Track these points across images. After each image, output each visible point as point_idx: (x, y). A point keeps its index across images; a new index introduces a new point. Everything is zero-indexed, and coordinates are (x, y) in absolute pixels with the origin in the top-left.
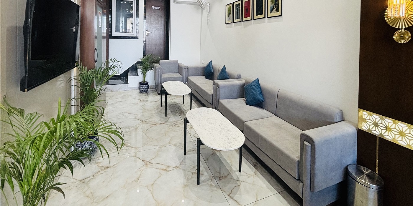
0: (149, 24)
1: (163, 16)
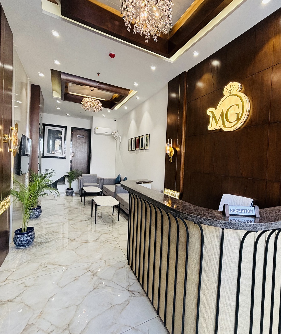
0: (75, 148)
1: (87, 142)
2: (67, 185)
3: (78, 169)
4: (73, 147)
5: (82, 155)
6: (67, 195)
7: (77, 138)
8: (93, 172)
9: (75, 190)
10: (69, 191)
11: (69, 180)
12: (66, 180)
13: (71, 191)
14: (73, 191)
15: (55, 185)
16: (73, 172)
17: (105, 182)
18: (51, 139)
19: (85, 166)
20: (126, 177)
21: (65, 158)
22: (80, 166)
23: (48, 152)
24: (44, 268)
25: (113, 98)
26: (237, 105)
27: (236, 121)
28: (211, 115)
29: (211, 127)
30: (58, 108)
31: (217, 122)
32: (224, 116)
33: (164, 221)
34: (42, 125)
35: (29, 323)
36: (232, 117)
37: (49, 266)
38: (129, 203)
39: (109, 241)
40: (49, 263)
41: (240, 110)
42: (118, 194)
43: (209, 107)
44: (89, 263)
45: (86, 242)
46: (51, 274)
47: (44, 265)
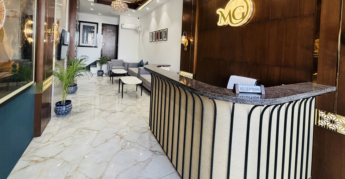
0: (105, 40)
1: (115, 35)
2: (98, 68)
3: (108, 56)
4: (103, 39)
5: (111, 45)
6: (99, 76)
7: (107, 31)
8: (120, 57)
9: (104, 72)
10: (100, 72)
11: (100, 64)
12: (97, 64)
13: (101, 72)
14: (103, 72)
15: (88, 68)
16: (104, 58)
17: (130, 66)
18: (85, 32)
19: (113, 53)
20: (147, 62)
21: (97, 47)
22: (109, 53)
23: (83, 43)
24: (80, 132)
25: (137, 2)
26: (243, 7)
27: (242, 19)
28: (220, 14)
29: (220, 23)
30: (92, 9)
31: (225, 19)
32: (232, 15)
33: (182, 97)
34: (78, 22)
35: (68, 175)
36: (238, 16)
37: (84, 131)
38: (151, 82)
39: (134, 111)
40: (84, 129)
41: (245, 10)
42: (141, 75)
43: (218, 8)
44: (117, 129)
45: (114, 112)
46: (85, 137)
47: (79, 130)
